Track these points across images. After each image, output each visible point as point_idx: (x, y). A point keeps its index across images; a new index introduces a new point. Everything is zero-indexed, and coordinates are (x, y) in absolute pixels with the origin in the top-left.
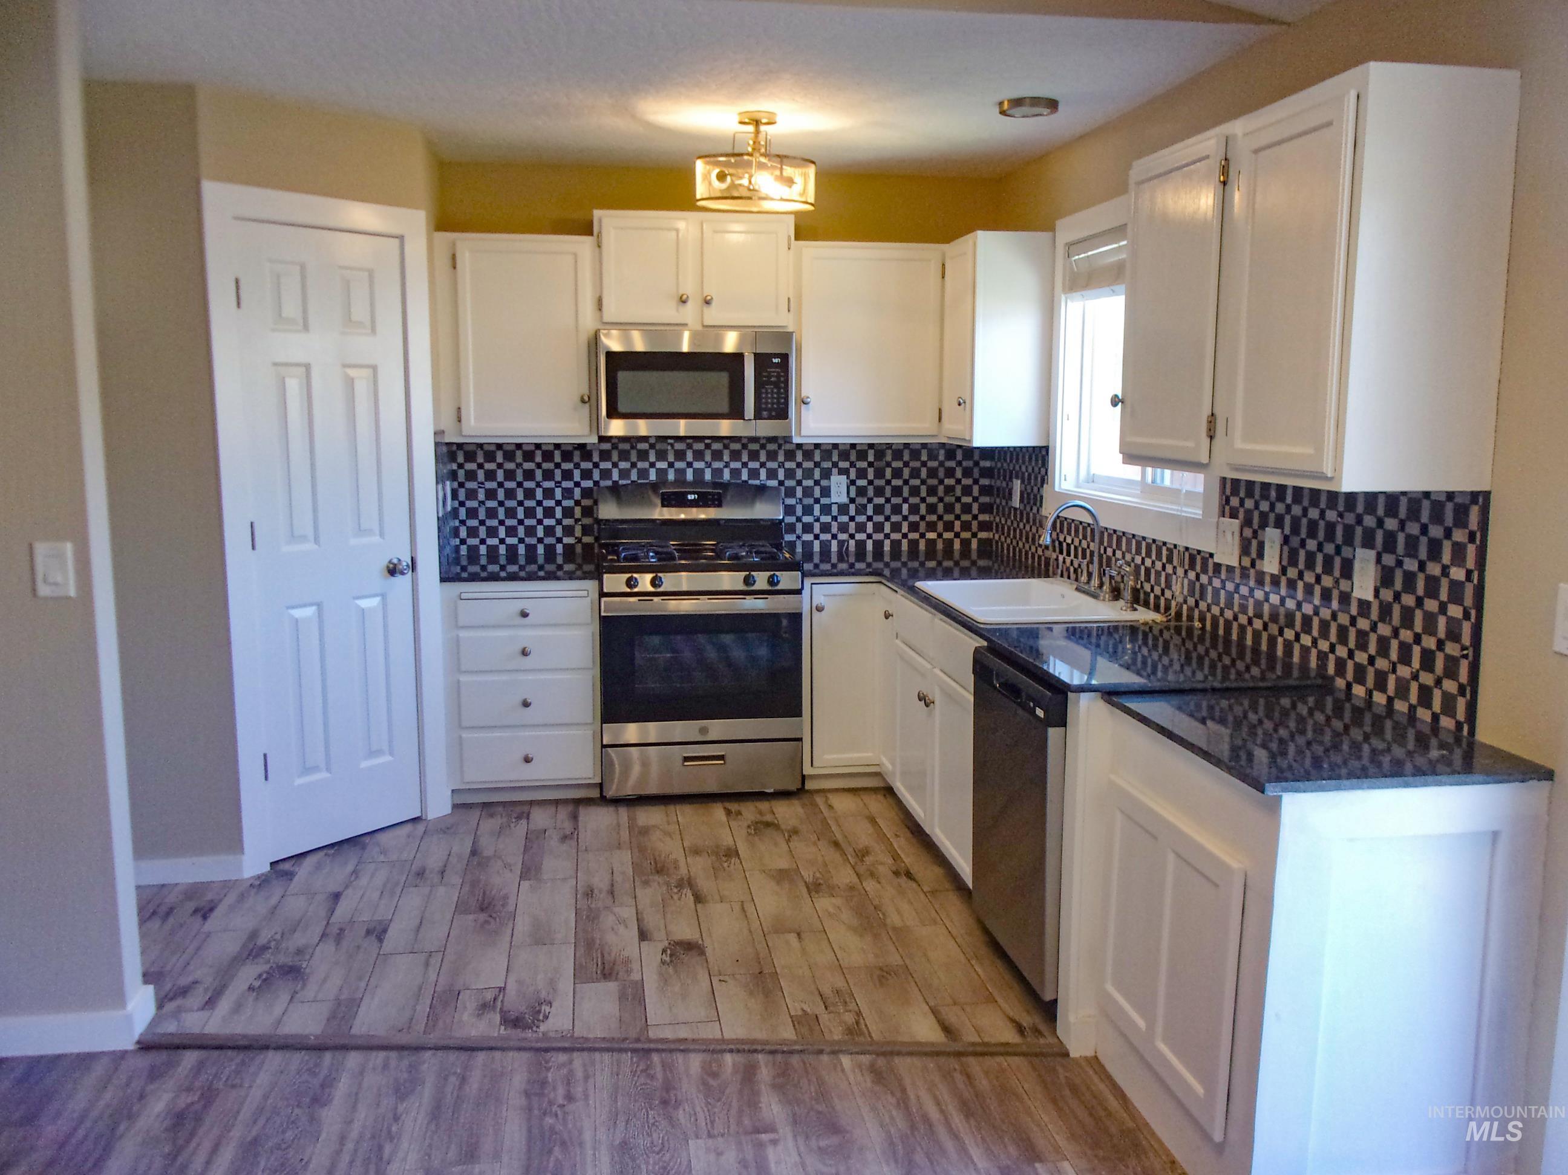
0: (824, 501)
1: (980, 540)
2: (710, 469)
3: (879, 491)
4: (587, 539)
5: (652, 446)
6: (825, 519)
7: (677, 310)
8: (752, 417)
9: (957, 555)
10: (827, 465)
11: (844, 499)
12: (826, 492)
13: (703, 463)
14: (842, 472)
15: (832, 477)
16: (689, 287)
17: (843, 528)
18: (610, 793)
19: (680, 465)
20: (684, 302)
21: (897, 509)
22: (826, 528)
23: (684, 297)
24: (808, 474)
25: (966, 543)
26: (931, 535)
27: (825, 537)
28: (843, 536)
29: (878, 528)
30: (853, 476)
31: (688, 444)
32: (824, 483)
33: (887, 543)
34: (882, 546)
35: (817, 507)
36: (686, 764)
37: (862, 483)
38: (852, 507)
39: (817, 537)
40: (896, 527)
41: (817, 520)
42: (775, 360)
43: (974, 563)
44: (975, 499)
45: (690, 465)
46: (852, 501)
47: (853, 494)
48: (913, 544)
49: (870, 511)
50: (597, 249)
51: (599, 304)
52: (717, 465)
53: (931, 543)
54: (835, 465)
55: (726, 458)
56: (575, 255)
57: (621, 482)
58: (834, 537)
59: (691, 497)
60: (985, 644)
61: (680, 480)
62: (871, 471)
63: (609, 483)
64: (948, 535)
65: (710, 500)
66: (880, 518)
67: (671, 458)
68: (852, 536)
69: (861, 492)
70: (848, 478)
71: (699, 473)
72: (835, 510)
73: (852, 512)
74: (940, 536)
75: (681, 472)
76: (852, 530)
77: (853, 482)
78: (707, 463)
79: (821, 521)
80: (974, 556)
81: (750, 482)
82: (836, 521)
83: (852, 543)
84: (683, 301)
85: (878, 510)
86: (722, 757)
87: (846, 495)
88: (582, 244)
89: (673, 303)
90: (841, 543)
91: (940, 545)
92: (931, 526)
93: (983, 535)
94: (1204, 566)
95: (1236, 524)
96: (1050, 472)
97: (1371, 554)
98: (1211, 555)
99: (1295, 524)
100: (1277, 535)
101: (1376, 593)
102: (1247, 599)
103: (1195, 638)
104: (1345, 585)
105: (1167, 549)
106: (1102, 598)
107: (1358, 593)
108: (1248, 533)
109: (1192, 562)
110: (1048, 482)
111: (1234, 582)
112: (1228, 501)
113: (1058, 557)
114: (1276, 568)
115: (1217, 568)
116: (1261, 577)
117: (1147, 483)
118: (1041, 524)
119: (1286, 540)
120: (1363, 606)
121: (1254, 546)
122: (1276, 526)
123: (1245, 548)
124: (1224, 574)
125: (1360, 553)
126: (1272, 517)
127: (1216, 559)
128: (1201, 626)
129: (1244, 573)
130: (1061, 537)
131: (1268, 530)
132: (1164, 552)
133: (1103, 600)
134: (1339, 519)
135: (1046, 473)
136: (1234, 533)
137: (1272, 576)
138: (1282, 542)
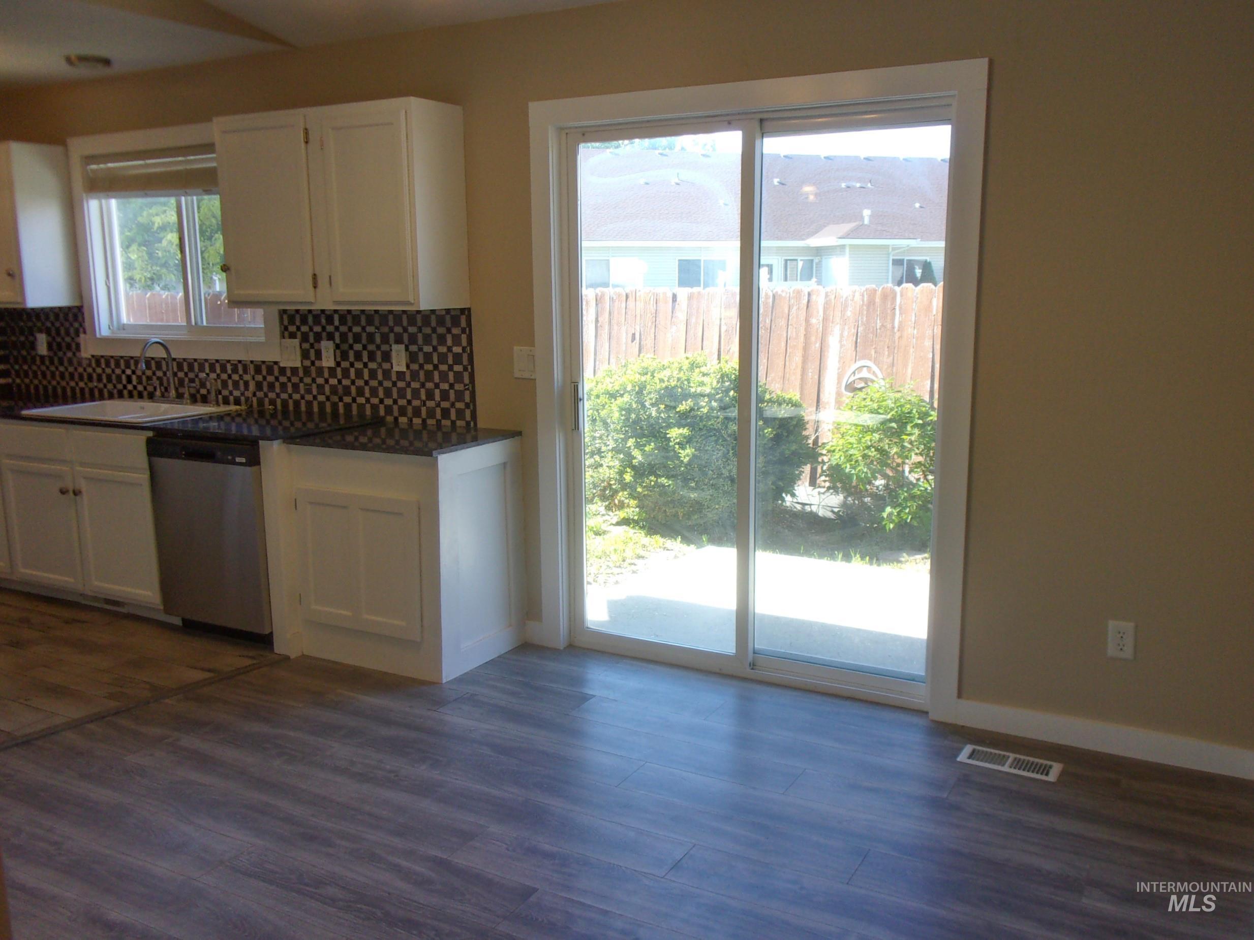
60: (151, 434)
94: (270, 370)
95: (296, 342)
96: (87, 324)
97: (402, 347)
98: (276, 363)
99: (344, 337)
100: (330, 344)
101: (408, 367)
102: (310, 385)
103: (268, 416)
104: (386, 366)
105: (232, 365)
106: (184, 403)
107: (396, 368)
108: (306, 346)
109: (258, 370)
110: (85, 332)
111: (298, 376)
112: (286, 329)
113: (105, 386)
114: (332, 364)
115: (283, 370)
116: (320, 370)
117: (192, 325)
118: (80, 364)
119: (337, 347)
120: (400, 375)
121: (312, 353)
122: (329, 339)
123: (305, 355)
124: (289, 373)
125: (395, 347)
126: (324, 334)
127: (282, 365)
128: (273, 407)
129: (306, 370)
130: (108, 371)
131: (322, 342)
132: (229, 367)
133: (186, 404)
134: (377, 331)
135: (81, 325)
136: (295, 347)
137: (329, 368)
138: (335, 348)
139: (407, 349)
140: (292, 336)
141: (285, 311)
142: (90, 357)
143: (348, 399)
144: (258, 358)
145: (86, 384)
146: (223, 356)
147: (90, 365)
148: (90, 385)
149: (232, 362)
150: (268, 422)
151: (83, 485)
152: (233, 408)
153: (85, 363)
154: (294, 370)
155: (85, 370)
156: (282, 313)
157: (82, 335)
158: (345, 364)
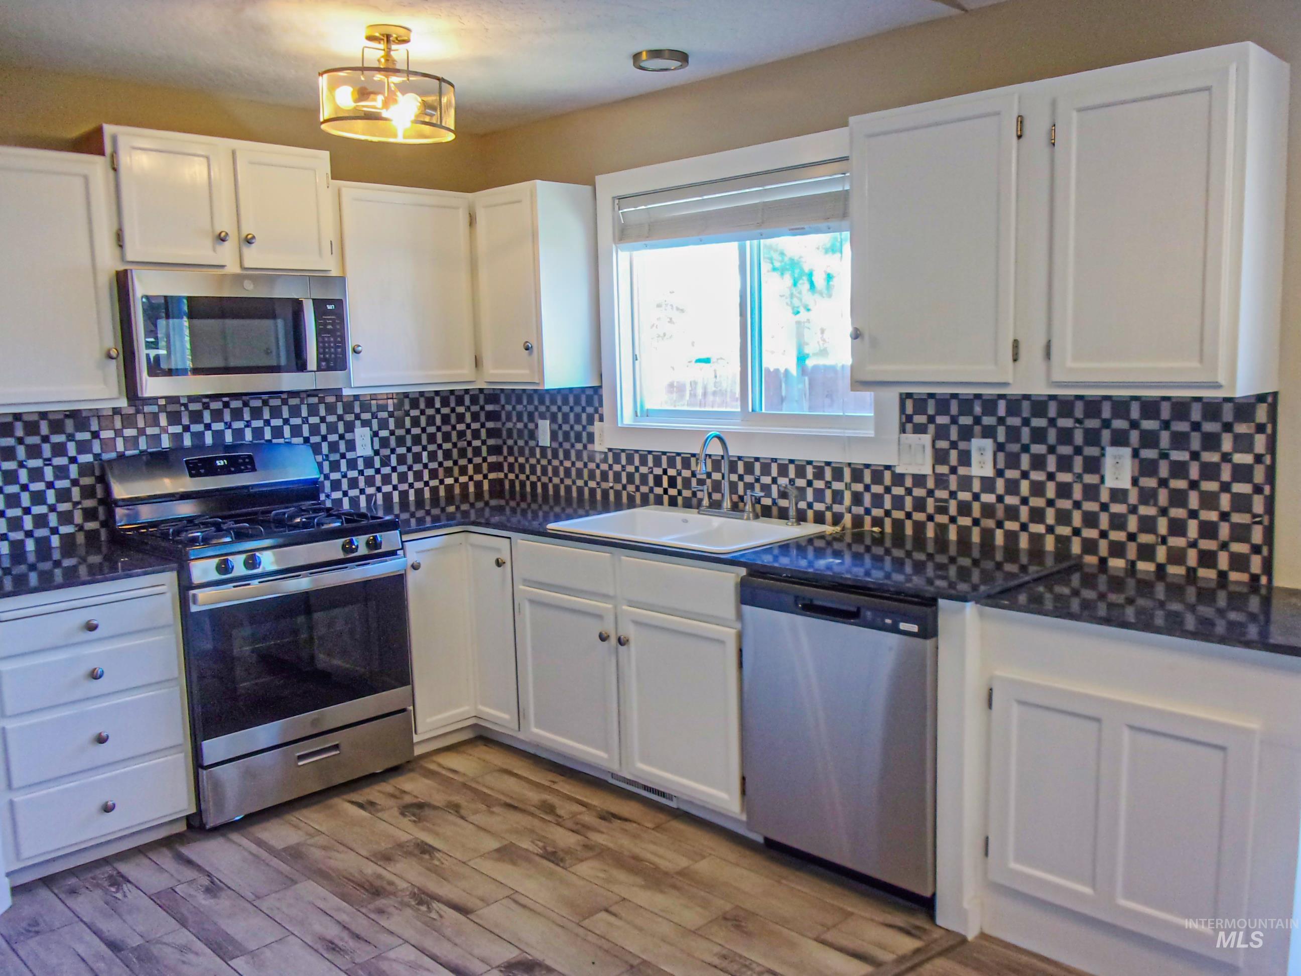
0: (350, 455)
1: (490, 481)
2: (230, 431)
3: (401, 441)
4: (91, 525)
5: (162, 409)
6: (353, 474)
7: (214, 250)
8: (315, 368)
9: (472, 498)
10: (349, 417)
11: (369, 452)
12: (351, 445)
13: (222, 424)
14: (366, 424)
15: (356, 430)
16: (225, 224)
17: (370, 481)
18: (211, 821)
19: (197, 428)
20: (223, 240)
21: (417, 458)
22: (353, 483)
23: (223, 234)
24: (332, 429)
25: (478, 485)
26: (449, 481)
27: (354, 493)
28: (371, 490)
29: (403, 478)
30: (375, 427)
31: (204, 404)
32: (348, 436)
33: (412, 492)
34: (408, 496)
35: (343, 463)
36: (300, 763)
37: (384, 433)
38: (377, 460)
39: (345, 494)
40: (418, 476)
41: (345, 476)
42: (330, 307)
43: (487, 504)
44: (484, 442)
45: (208, 427)
46: (377, 453)
47: (377, 447)
48: (434, 491)
49: (394, 462)
50: (111, 172)
51: (120, 239)
52: (238, 425)
53: (450, 488)
54: (358, 417)
55: (247, 417)
56: (86, 179)
57: (128, 453)
58: (362, 491)
59: (220, 463)
60: (743, 571)
61: (198, 445)
62: (392, 421)
63: (113, 455)
64: (463, 479)
65: (242, 464)
66: (403, 469)
67: (186, 421)
68: (379, 489)
69: (384, 442)
70: (371, 430)
71: (219, 435)
72: (361, 464)
73: (377, 464)
74: (456, 480)
75: (199, 436)
76: (378, 483)
77: (376, 434)
78: (226, 423)
79: (349, 476)
80: (486, 496)
81: (274, 441)
82: (363, 475)
83: (380, 496)
84: (222, 238)
85: (401, 460)
86: (336, 747)
87: (371, 448)
88: (96, 165)
89: (208, 242)
90: (369, 498)
91: (457, 490)
92: (449, 472)
93: (492, 476)
94: (877, 477)
95: (926, 439)
96: (606, 410)
97: (1127, 452)
98: (888, 467)
99: (1013, 434)
100: (988, 444)
101: (1135, 482)
102: (946, 501)
103: (868, 541)
104: (1091, 479)
105: (815, 467)
106: (745, 517)
107: (1111, 482)
108: (943, 444)
109: (857, 475)
110: (601, 419)
111: (925, 488)
112: (909, 419)
113: (624, 487)
114: (989, 472)
115: (899, 479)
116: (965, 483)
117: (749, 412)
118: (591, 459)
119: (1000, 447)
120: (1118, 495)
121: (954, 455)
122: (984, 436)
123: (940, 457)
124: (909, 483)
125: (1110, 451)
126: (977, 429)
127: (898, 470)
128: (880, 530)
129: (941, 482)
130: (630, 469)
131: (973, 440)
132: (810, 471)
133: (748, 519)
134: (1077, 425)
135: (596, 411)
136: (924, 447)
137: (983, 479)
138: (996, 449)
139: (1135, 454)
140: (920, 429)
141: (909, 395)
142: (607, 451)
143: (1011, 526)
144: (859, 458)
145: (598, 483)
146: (801, 455)
147: (605, 460)
148: (605, 485)
149: (814, 464)
150: (868, 549)
151: (629, 631)
152: (828, 529)
153: (598, 458)
154: (919, 480)
155: (598, 466)
156: (904, 396)
157: (597, 423)
158: (1012, 474)
